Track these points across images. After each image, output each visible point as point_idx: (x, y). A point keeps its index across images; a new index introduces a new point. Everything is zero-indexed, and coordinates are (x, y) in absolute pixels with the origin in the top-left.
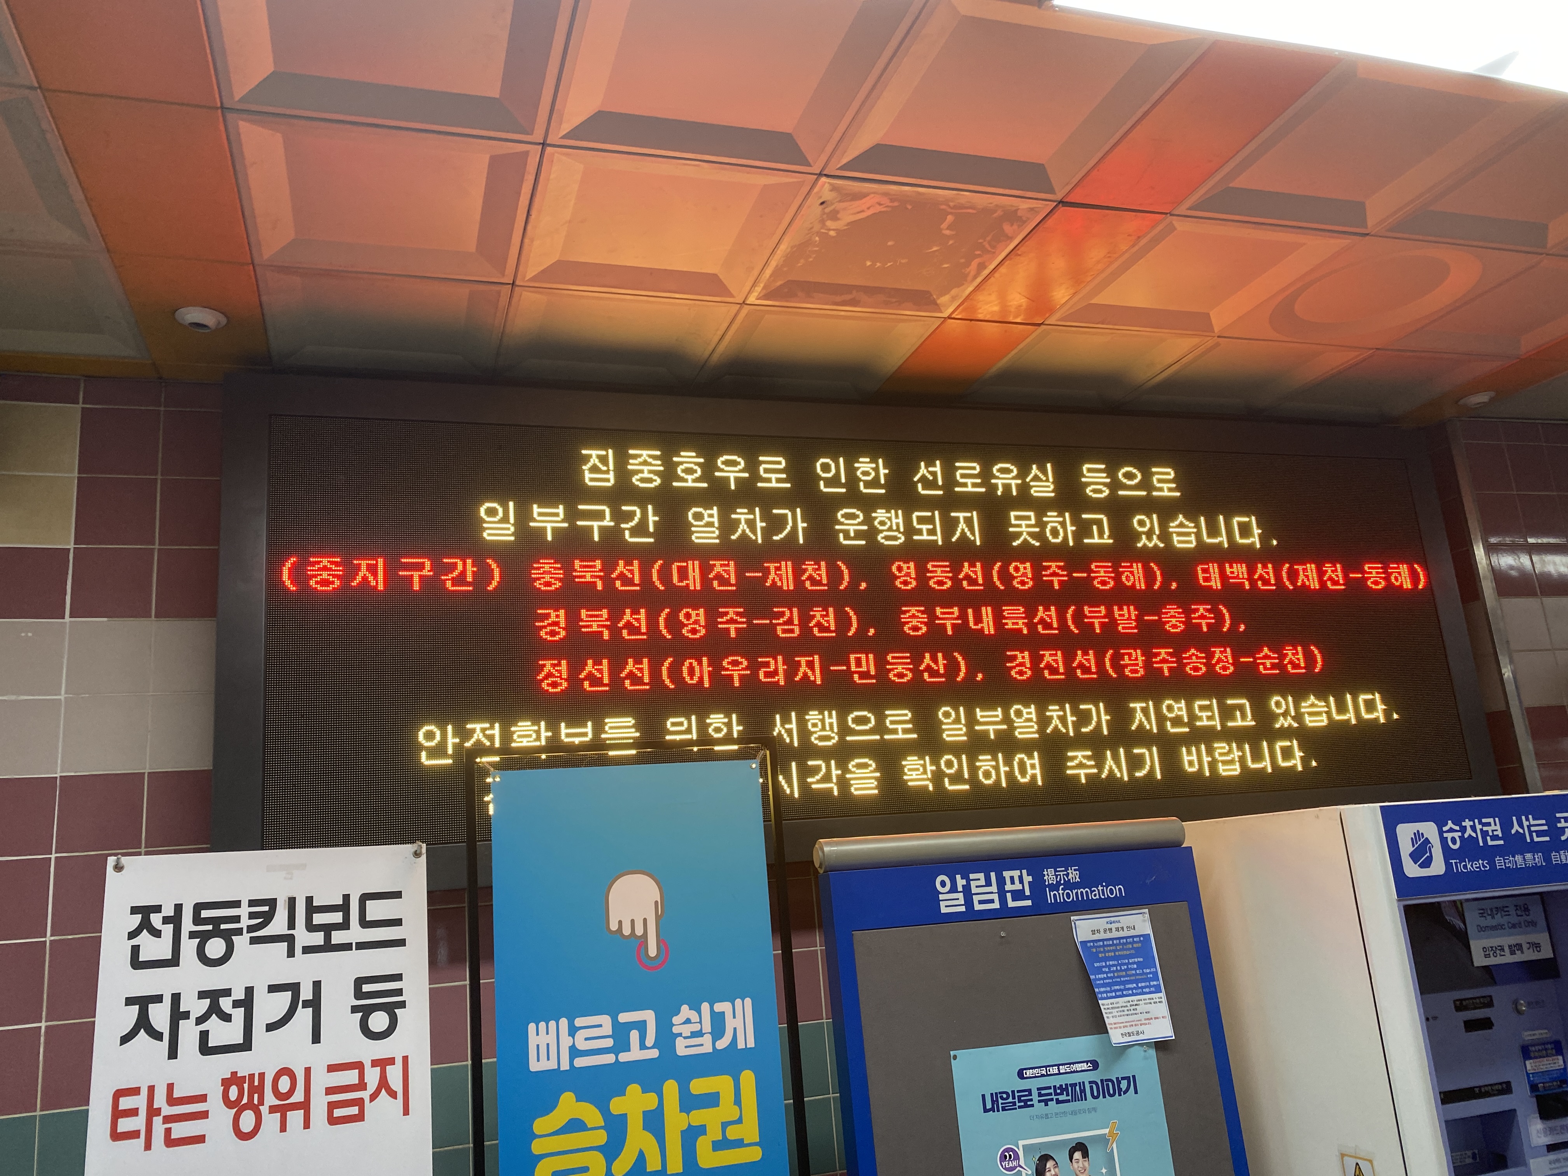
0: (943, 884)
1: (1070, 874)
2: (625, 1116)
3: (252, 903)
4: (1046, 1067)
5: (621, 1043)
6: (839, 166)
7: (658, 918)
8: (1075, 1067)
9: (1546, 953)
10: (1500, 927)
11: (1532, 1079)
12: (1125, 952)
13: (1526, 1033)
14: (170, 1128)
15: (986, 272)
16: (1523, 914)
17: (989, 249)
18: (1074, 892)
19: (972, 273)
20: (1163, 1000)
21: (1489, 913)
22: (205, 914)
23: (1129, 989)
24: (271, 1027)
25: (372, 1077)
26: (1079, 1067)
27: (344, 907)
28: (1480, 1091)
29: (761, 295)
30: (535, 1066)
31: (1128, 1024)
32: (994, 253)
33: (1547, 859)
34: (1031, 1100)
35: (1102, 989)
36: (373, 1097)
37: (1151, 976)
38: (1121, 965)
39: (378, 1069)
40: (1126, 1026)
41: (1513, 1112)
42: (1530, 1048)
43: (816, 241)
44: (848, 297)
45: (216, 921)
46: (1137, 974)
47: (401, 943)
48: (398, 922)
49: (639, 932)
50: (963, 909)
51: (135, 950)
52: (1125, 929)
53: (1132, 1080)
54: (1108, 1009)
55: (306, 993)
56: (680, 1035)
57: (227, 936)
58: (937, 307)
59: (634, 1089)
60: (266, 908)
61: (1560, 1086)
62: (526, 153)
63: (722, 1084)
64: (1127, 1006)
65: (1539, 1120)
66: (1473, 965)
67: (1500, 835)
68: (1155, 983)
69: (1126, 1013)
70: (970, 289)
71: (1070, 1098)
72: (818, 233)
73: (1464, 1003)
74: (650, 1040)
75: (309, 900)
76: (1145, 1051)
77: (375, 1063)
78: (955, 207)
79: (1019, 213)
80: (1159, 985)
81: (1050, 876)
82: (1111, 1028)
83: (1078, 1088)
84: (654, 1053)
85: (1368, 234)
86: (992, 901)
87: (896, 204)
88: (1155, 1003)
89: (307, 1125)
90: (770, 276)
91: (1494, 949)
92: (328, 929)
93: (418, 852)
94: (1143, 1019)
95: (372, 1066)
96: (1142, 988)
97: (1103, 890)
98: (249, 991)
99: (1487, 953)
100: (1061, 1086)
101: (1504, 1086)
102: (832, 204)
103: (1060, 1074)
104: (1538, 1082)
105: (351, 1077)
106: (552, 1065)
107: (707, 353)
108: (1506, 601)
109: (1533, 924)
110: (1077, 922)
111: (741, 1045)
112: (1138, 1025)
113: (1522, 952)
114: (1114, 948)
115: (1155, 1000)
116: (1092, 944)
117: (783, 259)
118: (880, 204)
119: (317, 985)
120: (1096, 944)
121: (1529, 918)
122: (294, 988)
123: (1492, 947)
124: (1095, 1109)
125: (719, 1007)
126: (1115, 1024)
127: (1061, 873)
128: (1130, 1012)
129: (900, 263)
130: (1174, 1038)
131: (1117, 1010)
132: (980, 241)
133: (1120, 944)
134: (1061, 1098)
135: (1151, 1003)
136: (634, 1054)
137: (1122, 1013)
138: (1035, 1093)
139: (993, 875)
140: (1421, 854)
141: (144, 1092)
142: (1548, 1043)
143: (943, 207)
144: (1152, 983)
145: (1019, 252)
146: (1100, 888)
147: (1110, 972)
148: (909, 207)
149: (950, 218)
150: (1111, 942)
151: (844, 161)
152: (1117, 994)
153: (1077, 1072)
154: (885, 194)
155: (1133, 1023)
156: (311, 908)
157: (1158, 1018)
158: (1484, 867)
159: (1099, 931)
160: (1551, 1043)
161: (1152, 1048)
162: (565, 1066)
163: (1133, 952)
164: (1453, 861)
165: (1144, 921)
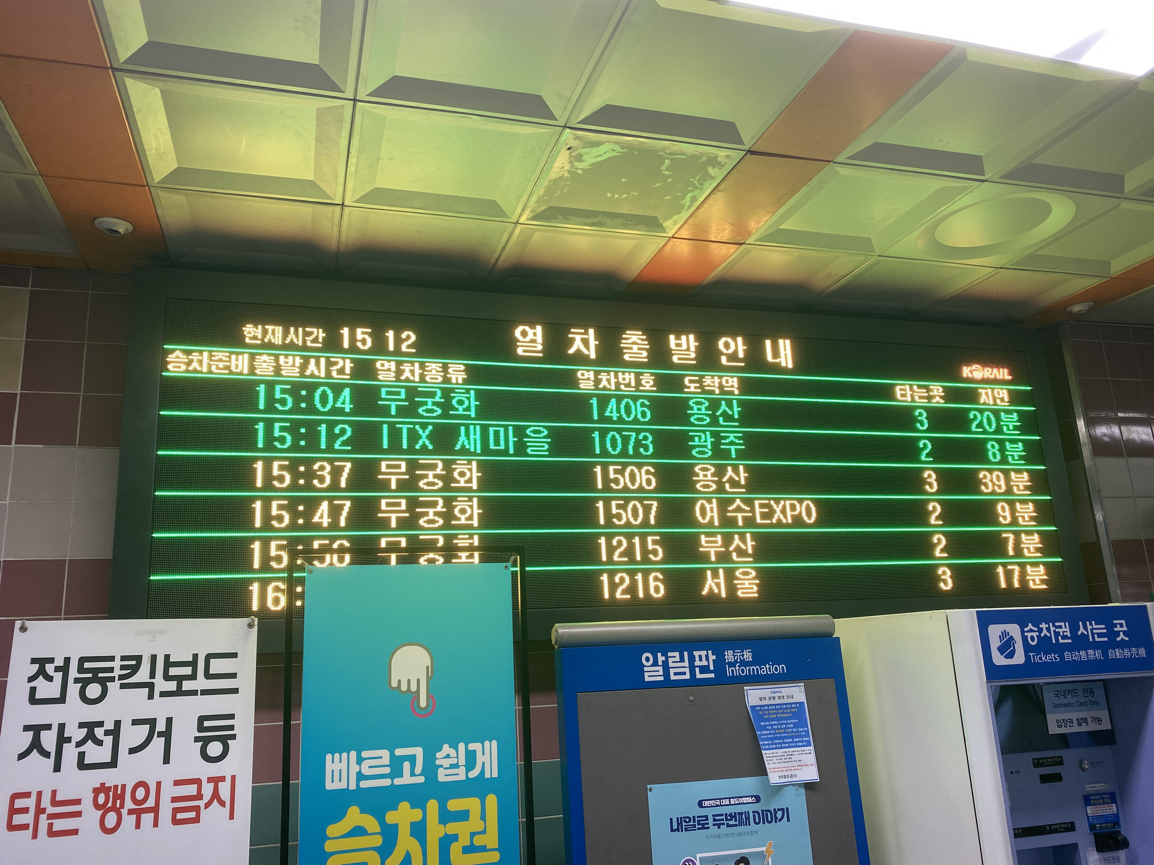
0: (647, 659)
1: (745, 655)
2: (396, 826)
3: (123, 658)
4: (720, 799)
5: (396, 770)
6: (577, 121)
7: (428, 679)
8: (742, 800)
9: (1106, 725)
10: (1070, 705)
11: (1091, 820)
12: (784, 715)
13: (1088, 786)
14: (52, 823)
15: (698, 203)
16: (1089, 695)
17: (698, 186)
18: (747, 668)
19: (687, 204)
20: (812, 752)
21: (1062, 694)
22: (87, 665)
23: (786, 743)
24: (132, 751)
25: (208, 790)
26: (745, 800)
27: (193, 663)
28: (1050, 828)
29: (530, 217)
30: (329, 786)
31: (784, 769)
32: (702, 189)
33: (1105, 654)
34: (708, 824)
35: (765, 742)
36: (207, 805)
37: (804, 733)
38: (781, 724)
39: (212, 784)
40: (783, 771)
41: (1075, 846)
42: (1091, 797)
43: (568, 177)
44: (594, 220)
45: (95, 671)
46: (793, 732)
47: (235, 691)
48: (233, 676)
49: (414, 688)
50: (662, 678)
51: (33, 690)
52: (785, 697)
53: (785, 811)
54: (769, 757)
55: (161, 726)
56: (441, 766)
57: (103, 683)
58: (662, 229)
59: (404, 806)
60: (134, 663)
61: (1113, 827)
62: (342, 107)
63: (472, 804)
64: (784, 756)
65: (1095, 852)
66: (1048, 733)
67: (1069, 636)
68: (807, 739)
69: (784, 760)
70: (687, 215)
71: (737, 823)
72: (569, 171)
73: (1041, 761)
74: (418, 770)
75: (167, 657)
76: (797, 790)
77: (210, 780)
78: (670, 154)
79: (719, 159)
80: (810, 741)
81: (729, 655)
82: (771, 772)
83: (744, 816)
84: (421, 779)
85: (986, 180)
86: (684, 673)
87: (625, 150)
88: (805, 754)
89: (156, 824)
90: (535, 203)
91: (1065, 721)
92: (180, 679)
93: (251, 625)
94: (796, 766)
95: (208, 782)
96: (797, 742)
97: (769, 668)
98: (118, 723)
99: (1060, 724)
100: (731, 814)
101: (1069, 825)
102: (577, 149)
103: (730, 805)
104: (1096, 822)
105: (191, 790)
106: (343, 785)
107: (494, 260)
108: (1099, 459)
109: (1097, 703)
110: (748, 691)
111: (487, 775)
112: (792, 770)
113: (1087, 724)
114: (776, 711)
115: (806, 752)
116: (759, 708)
118: (613, 150)
119: (169, 721)
120: (762, 708)
121: (1093, 699)
122: (152, 722)
123: (1063, 720)
124: (756, 832)
125: (472, 746)
126: (774, 768)
127: (738, 654)
128: (786, 760)
129: (633, 195)
130: (819, 780)
131: (777, 758)
132: (692, 180)
133: (781, 709)
134: (731, 823)
135: (802, 754)
136: (406, 779)
137: (780, 761)
138: (711, 819)
139: (686, 653)
140: (1007, 648)
141: (34, 797)
142: (1104, 794)
143: (661, 153)
144: (804, 739)
145: (721, 189)
146: (768, 666)
147: (772, 729)
148: (636, 153)
149: (667, 162)
150: (774, 707)
151: (582, 117)
152: (777, 746)
153: (744, 804)
154: (616, 143)
155: (789, 769)
156: (168, 663)
157: (807, 765)
158: (1056, 659)
159: (765, 699)
160: (1107, 794)
161: (802, 787)
162: (353, 786)
163: (790, 715)
164: (1031, 654)
165: (800, 692)
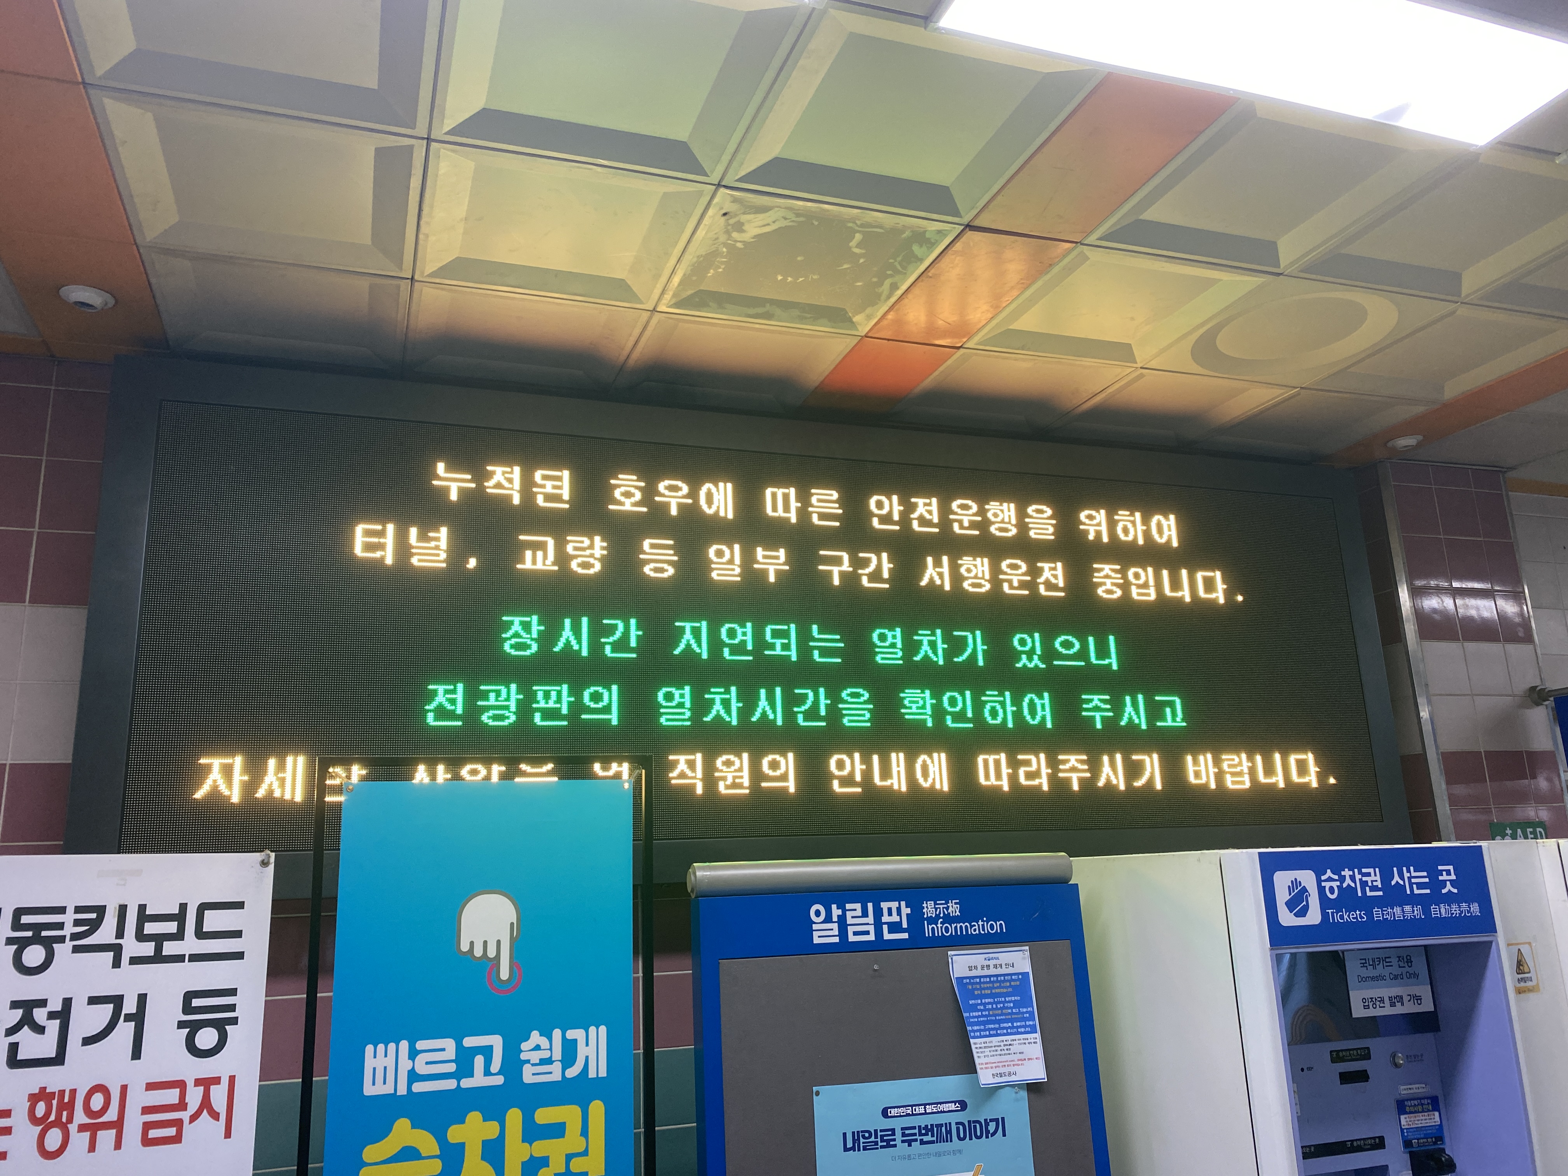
0: (818, 913)
1: (950, 908)
2: (462, 1145)
3: (79, 909)
4: (912, 1106)
5: (464, 1067)
6: (737, 178)
7: (513, 941)
8: (942, 1107)
9: (1427, 1006)
10: (1380, 978)
11: (1406, 1134)
12: (1002, 990)
13: (1402, 1087)
15: (899, 292)
16: (1406, 965)
17: (900, 270)
18: (953, 926)
19: (886, 293)
20: (1038, 1040)
21: (1371, 963)
22: (25, 919)
23: (1004, 1028)
24: (88, 1041)
25: (194, 1097)
26: (946, 1107)
27: (180, 917)
28: (1352, 1145)
29: (672, 303)
30: (369, 1090)
31: (1000, 1064)
32: (905, 273)
33: (1426, 911)
34: (894, 1140)
35: (975, 1028)
36: (194, 1118)
37: (1028, 1015)
38: (997, 1003)
39: (201, 1089)
40: (998, 1067)
41: (1385, 1169)
42: (1406, 1103)
43: (724, 252)
44: (760, 310)
45: (37, 928)
46: (1013, 1013)
47: (239, 956)
48: (238, 934)
49: (492, 953)
50: (836, 940)
52: (1004, 966)
53: (1000, 1122)
54: (980, 1048)
55: (130, 1007)
56: (528, 1061)
57: (48, 944)
58: (853, 325)
59: (474, 1117)
60: (94, 916)
61: (1435, 1143)
62: (411, 147)
63: (569, 1114)
64: (1000, 1046)
66: (1351, 1016)
67: (1380, 886)
68: (1031, 1023)
69: (999, 1052)
70: (885, 308)
71: (935, 1139)
72: (725, 244)
73: (1341, 1054)
74: (496, 1066)
75: (142, 908)
76: (1016, 1093)
77: (198, 1082)
78: (862, 226)
79: (928, 235)
80: (1035, 1025)
81: (929, 908)
82: (982, 1069)
83: (943, 1129)
84: (499, 1080)
85: (1281, 274)
86: (867, 933)
87: (802, 219)
88: (1029, 1043)
89: (118, 1145)
90: (679, 285)
91: (1374, 1000)
92: (159, 939)
93: (265, 861)
94: (1016, 1060)
95: (195, 1085)
96: (1018, 1027)
97: (983, 925)
98: (67, 1003)
99: (1367, 1004)
100: (927, 1126)
101: (1377, 1140)
102: (736, 215)
103: (926, 1113)
104: (1412, 1138)
105: (171, 1096)
106: (388, 1089)
107: (622, 358)
108: (1427, 644)
109: (1416, 975)
110: (954, 958)
111: (592, 1074)
112: (1010, 1065)
113: (1403, 1004)
114: (991, 985)
115: (1029, 1041)
116: (968, 981)
117: (690, 268)
118: (785, 219)
119: (142, 999)
120: (972, 981)
121: (1411, 970)
122: (117, 1001)
123: (1371, 998)
124: (960, 1151)
125: (571, 1034)
126: (986, 1064)
127: (941, 906)
128: (1003, 1052)
129: (812, 278)
130: (1046, 1080)
131: (990, 1049)
132: (891, 261)
133: (997, 981)
134: (925, 1138)
135: (1025, 1043)
136: (478, 1080)
137: (995, 1053)
138: (898, 1133)
139: (870, 906)
140: (1298, 903)
142: (1424, 1098)
143: (850, 225)
144: (1028, 1023)
145: (930, 274)
146: (980, 923)
147: (985, 1010)
148: (816, 223)
149: (858, 237)
150: (988, 980)
151: (743, 173)
152: (991, 1032)
153: (944, 1112)
154: (789, 209)
155: (1006, 1064)
156: (143, 917)
157: (1031, 1059)
158: (1361, 917)
159: (976, 968)
160: (1427, 1098)
161: (1023, 1089)
162: (402, 1090)
163: (1010, 990)
164: (1330, 911)
165: (1024, 958)
